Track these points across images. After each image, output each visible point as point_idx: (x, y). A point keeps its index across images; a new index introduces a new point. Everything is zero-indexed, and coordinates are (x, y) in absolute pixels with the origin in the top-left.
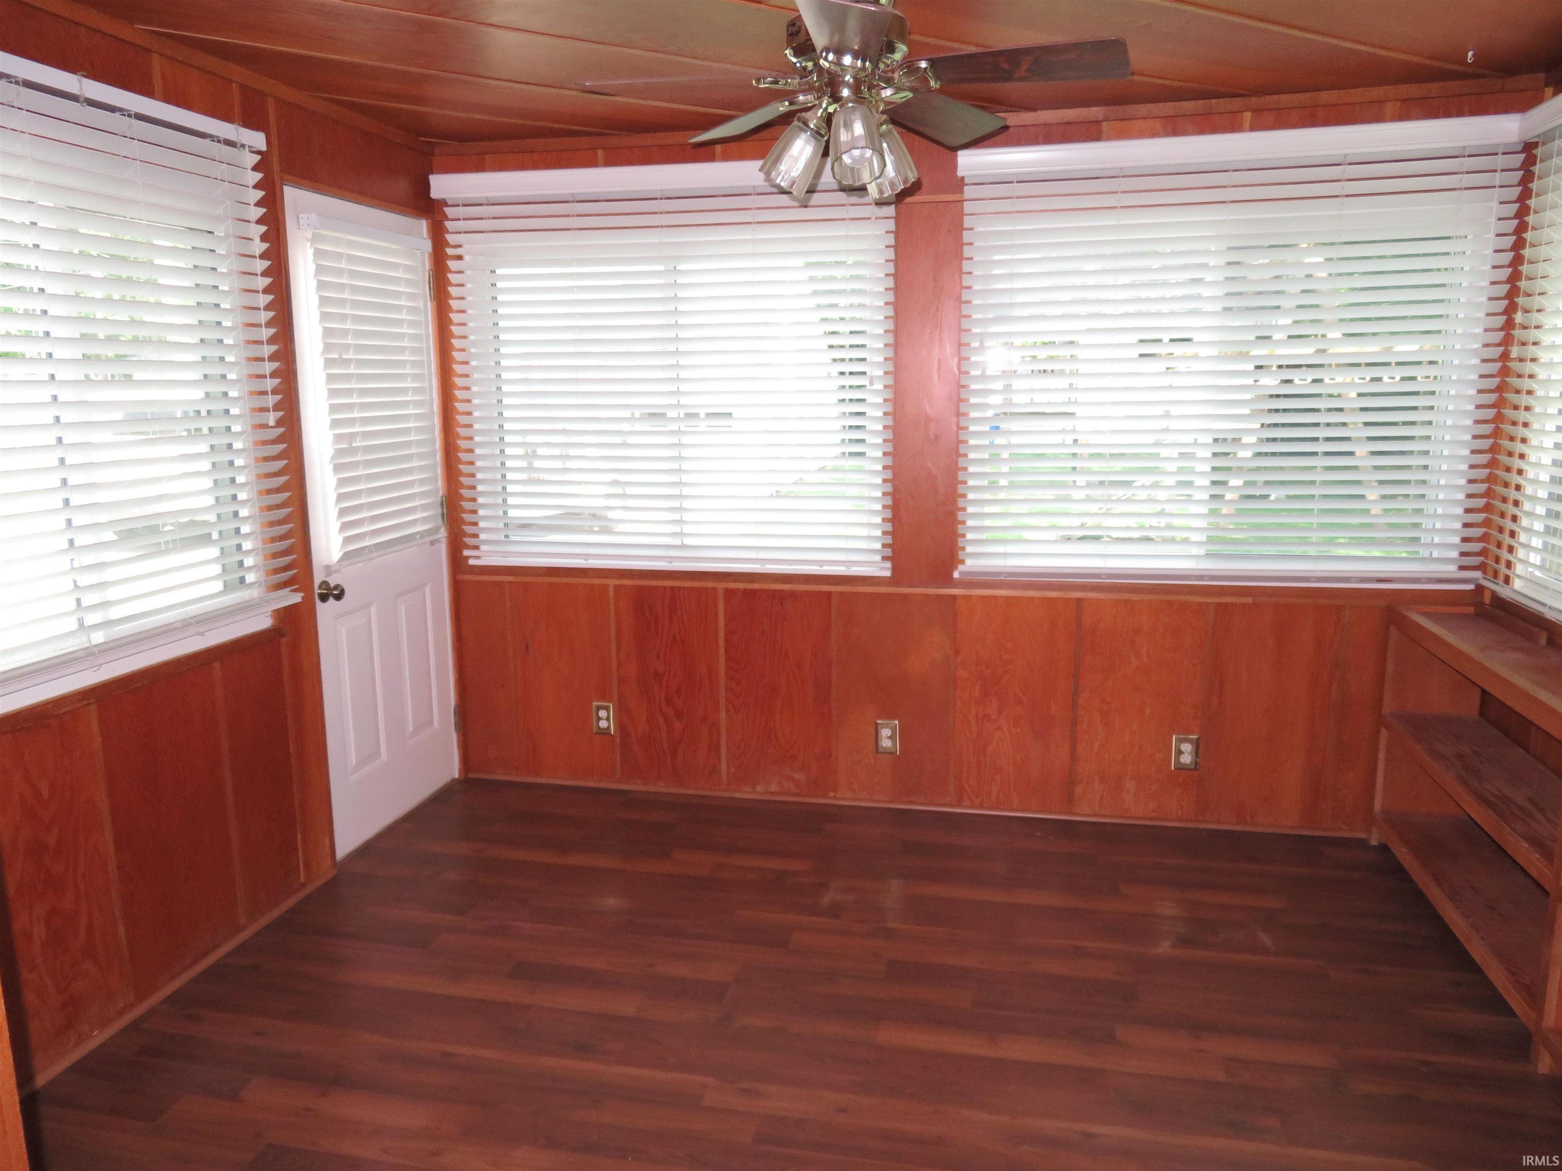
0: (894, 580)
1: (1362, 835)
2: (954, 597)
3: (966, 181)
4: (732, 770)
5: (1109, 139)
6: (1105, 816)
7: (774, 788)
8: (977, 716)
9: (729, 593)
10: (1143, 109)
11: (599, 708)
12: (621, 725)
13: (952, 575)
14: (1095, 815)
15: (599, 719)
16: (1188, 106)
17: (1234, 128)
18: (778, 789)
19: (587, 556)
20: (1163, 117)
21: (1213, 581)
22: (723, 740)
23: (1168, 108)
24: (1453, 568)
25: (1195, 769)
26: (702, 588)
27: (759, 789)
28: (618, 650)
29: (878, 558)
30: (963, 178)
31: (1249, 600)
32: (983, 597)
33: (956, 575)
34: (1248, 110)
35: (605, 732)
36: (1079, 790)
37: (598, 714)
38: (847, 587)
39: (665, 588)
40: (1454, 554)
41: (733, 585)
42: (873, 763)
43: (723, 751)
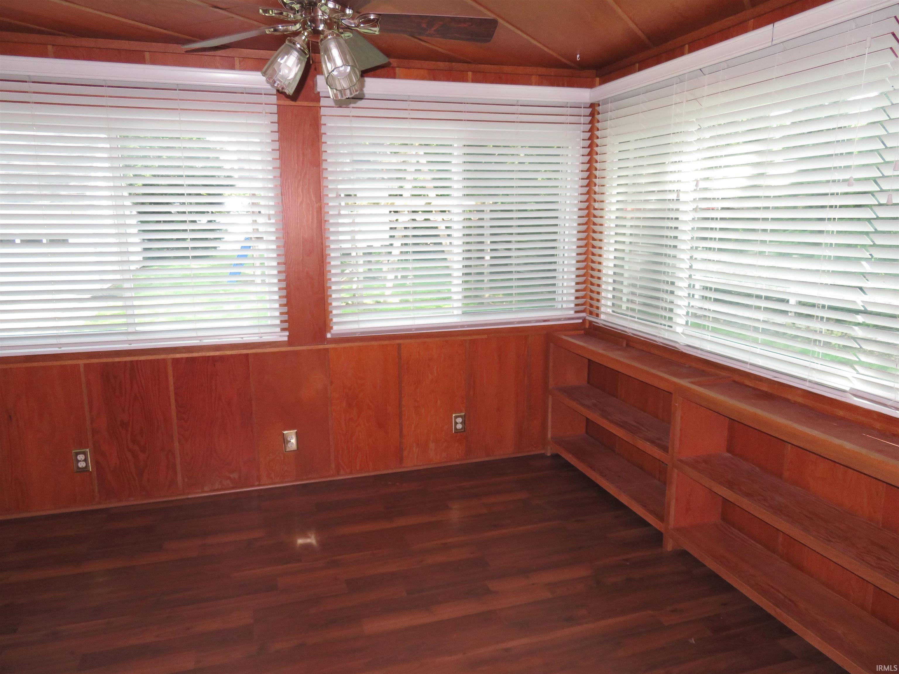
0: (291, 341)
1: (542, 452)
2: (327, 350)
3: (321, 95)
4: (186, 480)
5: (400, 78)
6: (420, 466)
7: (217, 486)
8: (345, 420)
9: (176, 361)
10: (417, 63)
11: (77, 454)
12: (97, 463)
13: (325, 336)
14: (415, 466)
15: (78, 461)
16: (441, 65)
17: (463, 79)
18: (220, 487)
19: (60, 345)
20: (428, 69)
21: (469, 328)
22: (178, 461)
23: (432, 64)
24: (572, 312)
25: (464, 431)
26: (154, 360)
27: (206, 489)
28: (91, 410)
29: (278, 330)
30: (319, 93)
31: (485, 336)
32: (344, 348)
33: (329, 336)
34: (471, 71)
35: (84, 470)
36: (405, 453)
37: (77, 459)
38: (260, 350)
39: (126, 362)
40: (572, 305)
41: (178, 356)
42: (282, 458)
43: (179, 468)
